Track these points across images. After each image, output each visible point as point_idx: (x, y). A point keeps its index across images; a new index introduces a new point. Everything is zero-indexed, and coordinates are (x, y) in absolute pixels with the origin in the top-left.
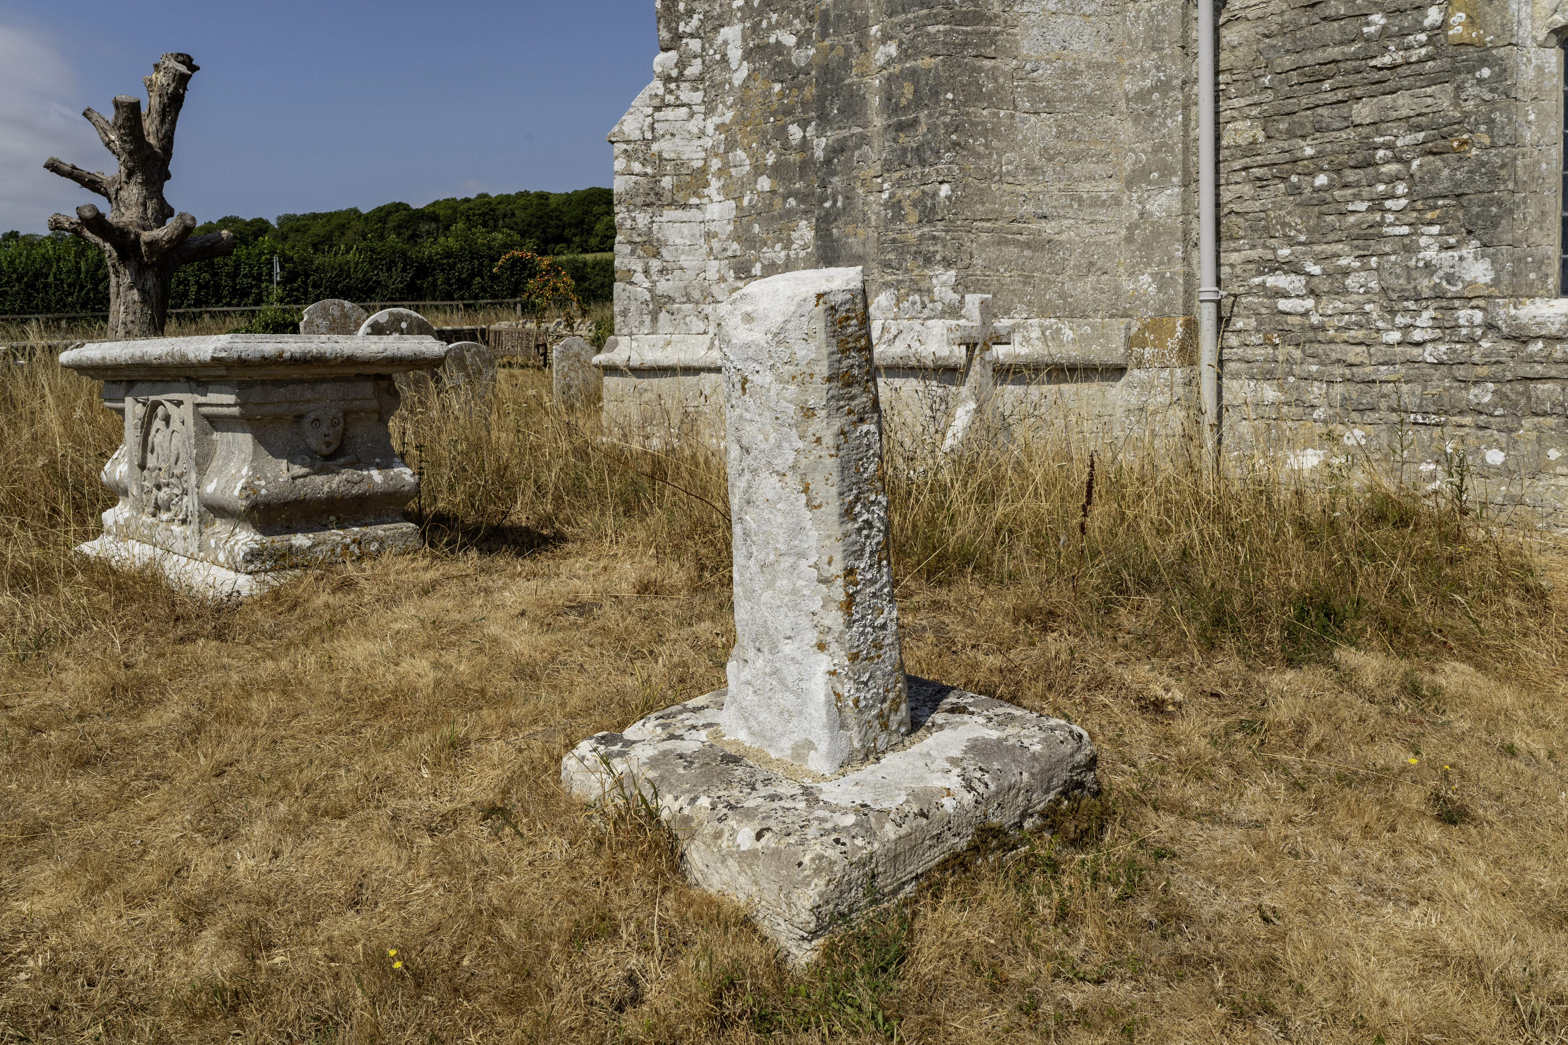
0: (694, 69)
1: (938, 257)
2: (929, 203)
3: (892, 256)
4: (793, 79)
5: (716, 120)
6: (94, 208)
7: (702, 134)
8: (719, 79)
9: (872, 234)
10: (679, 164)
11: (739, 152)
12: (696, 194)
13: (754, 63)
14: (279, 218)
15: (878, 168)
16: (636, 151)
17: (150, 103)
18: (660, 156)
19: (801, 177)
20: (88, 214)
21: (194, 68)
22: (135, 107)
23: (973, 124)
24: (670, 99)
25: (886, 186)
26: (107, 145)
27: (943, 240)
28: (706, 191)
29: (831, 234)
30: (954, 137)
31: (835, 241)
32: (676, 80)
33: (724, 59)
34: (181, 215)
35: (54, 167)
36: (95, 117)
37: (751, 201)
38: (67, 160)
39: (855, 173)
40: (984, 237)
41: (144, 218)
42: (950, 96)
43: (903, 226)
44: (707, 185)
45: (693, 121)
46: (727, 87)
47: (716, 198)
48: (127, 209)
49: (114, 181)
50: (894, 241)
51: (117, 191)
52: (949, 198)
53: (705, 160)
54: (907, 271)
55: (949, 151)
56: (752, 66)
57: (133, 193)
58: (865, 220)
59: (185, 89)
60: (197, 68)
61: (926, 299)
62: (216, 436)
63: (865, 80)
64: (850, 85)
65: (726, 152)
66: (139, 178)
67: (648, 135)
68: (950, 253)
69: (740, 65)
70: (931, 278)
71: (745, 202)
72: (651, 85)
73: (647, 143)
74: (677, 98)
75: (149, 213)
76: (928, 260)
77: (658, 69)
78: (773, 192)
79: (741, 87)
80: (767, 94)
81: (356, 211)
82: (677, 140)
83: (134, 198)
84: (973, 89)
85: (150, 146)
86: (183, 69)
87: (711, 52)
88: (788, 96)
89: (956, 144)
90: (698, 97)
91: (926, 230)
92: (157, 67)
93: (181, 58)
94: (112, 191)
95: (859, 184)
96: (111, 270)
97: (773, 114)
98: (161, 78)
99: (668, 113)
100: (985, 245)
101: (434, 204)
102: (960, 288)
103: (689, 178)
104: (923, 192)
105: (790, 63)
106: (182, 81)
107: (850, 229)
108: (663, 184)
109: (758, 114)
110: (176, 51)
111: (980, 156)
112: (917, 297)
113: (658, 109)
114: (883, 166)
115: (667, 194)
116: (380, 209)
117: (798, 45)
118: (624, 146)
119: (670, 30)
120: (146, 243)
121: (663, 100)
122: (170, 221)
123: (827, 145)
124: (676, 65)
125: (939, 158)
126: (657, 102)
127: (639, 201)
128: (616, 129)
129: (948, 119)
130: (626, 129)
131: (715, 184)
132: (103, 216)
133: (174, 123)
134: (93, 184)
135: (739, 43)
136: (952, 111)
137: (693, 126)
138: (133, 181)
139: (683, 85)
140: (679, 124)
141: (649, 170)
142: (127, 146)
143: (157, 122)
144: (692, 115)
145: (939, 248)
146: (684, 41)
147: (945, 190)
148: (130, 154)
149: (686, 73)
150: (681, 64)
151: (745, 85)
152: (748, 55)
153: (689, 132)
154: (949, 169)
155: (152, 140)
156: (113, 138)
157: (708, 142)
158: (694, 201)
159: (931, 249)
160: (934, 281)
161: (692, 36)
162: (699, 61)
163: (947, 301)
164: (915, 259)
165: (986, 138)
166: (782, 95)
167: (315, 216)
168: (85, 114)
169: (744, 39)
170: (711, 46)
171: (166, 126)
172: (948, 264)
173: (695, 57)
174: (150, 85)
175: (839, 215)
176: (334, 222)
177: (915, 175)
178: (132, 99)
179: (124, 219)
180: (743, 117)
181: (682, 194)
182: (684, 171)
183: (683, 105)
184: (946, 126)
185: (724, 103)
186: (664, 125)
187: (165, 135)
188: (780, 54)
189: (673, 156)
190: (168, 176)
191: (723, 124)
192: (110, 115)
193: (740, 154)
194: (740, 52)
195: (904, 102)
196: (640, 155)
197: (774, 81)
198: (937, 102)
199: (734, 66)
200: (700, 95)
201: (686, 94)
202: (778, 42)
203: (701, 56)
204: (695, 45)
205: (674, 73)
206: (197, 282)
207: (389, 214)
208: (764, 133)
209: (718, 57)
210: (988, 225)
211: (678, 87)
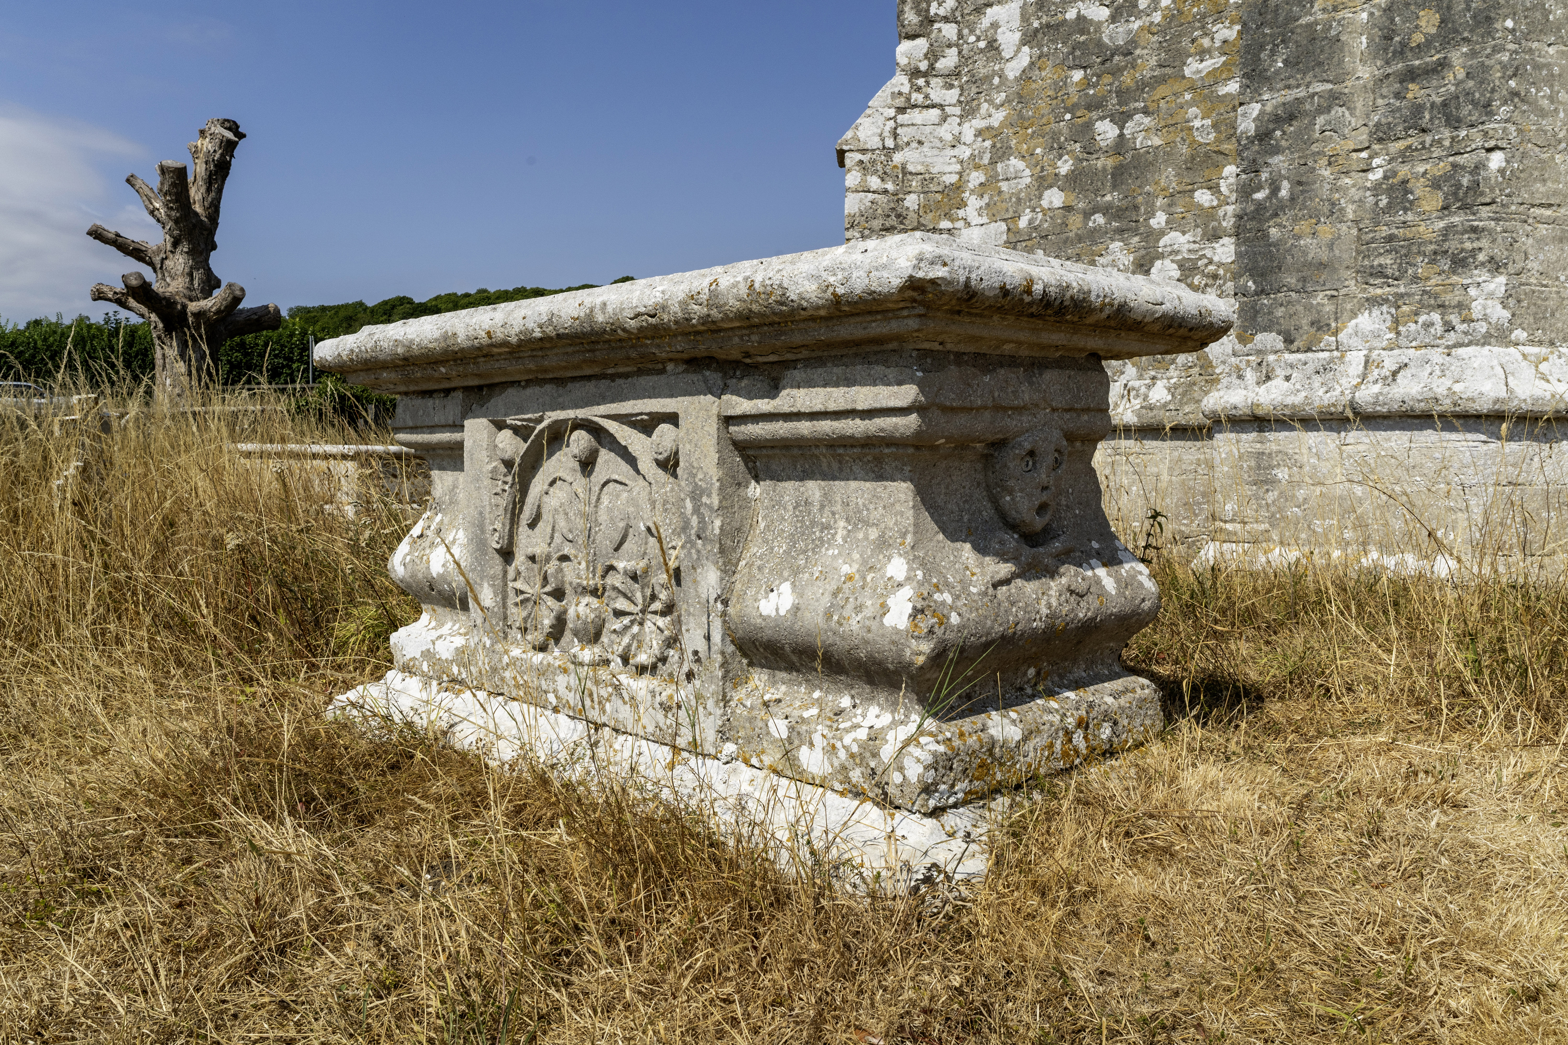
0: (949, 61)
1: (1481, 257)
2: (1465, 182)
3: (1387, 260)
4: (1103, 63)
5: (978, 123)
6: (140, 276)
7: (957, 142)
8: (983, 72)
9: (1347, 231)
10: (928, 179)
11: (1013, 161)
12: (948, 216)
13: (1040, 47)
14: (291, 309)
15: (1363, 136)
16: (873, 162)
17: (198, 170)
18: (904, 168)
19: (1114, 187)
20: (134, 282)
21: (241, 136)
22: (181, 173)
23: (1537, 67)
24: (918, 98)
25: (1376, 162)
26: (152, 213)
27: (1491, 232)
28: (961, 213)
29: (1266, 236)
30: (1512, 83)
31: (1276, 245)
32: (925, 74)
33: (993, 46)
34: (230, 286)
35: (97, 234)
36: (138, 183)
37: (1030, 222)
38: (111, 228)
39: (1315, 148)
40: (1543, 229)
41: (190, 289)
42: (1509, 24)
43: (1410, 217)
44: (962, 204)
45: (946, 126)
46: (996, 80)
47: (975, 219)
48: (173, 279)
49: (159, 250)
50: (1390, 238)
51: (163, 260)
52: (1502, 171)
53: (960, 174)
54: (1416, 279)
55: (1505, 103)
56: (1036, 51)
57: (179, 262)
58: (1334, 211)
59: (232, 156)
60: (244, 136)
61: (1454, 319)
62: (755, 490)
63: (1340, 15)
64: (1310, 26)
65: (993, 162)
66: (185, 247)
67: (890, 143)
68: (1499, 252)
69: (1018, 51)
70: (1466, 288)
71: (1023, 223)
72: (894, 81)
73: (888, 152)
74: (927, 97)
75: (196, 283)
76: (1460, 263)
77: (902, 60)
78: (1068, 208)
79: (1017, 79)
80: (1061, 85)
81: (361, 304)
82: (925, 148)
83: (180, 268)
84: (1538, 15)
85: (196, 214)
86: (230, 135)
87: (972, 39)
88: (1094, 86)
89: (1515, 94)
90: (952, 95)
91: (1456, 219)
92: (202, 133)
93: (227, 125)
94: (157, 260)
95: (1324, 162)
96: (157, 342)
97: (1071, 109)
98: (207, 145)
99: (915, 116)
100: (1541, 242)
101: (436, 298)
102: (1512, 302)
103: (939, 197)
104: (1454, 166)
105: (1100, 44)
106: (229, 147)
107: (1304, 226)
108: (907, 203)
109: (1046, 111)
110: (222, 117)
111: (1543, 113)
112: (1436, 317)
113: (901, 110)
114: (1371, 134)
115: (912, 216)
116: (385, 303)
117: (1113, 19)
118: (858, 156)
119: (918, 13)
120: (194, 314)
121: (908, 99)
122: (216, 293)
123: (1262, 113)
124: (926, 56)
125: (1491, 114)
126: (900, 102)
127: (877, 224)
128: (849, 134)
129: (1505, 57)
130: (861, 134)
131: (974, 203)
132: (150, 285)
133: (220, 191)
134: (137, 253)
135: (1016, 23)
136: (1511, 46)
137: (946, 132)
138: (178, 250)
139: (934, 81)
140: (928, 129)
141: (890, 186)
142: (173, 213)
143: (203, 190)
144: (944, 119)
145: (1484, 243)
146: (936, 25)
147: (1496, 160)
148: (176, 221)
149: (938, 65)
150: (933, 55)
151: (1025, 76)
152: (1030, 38)
153: (941, 140)
154: (1504, 130)
155: (198, 208)
156: (157, 205)
157: (965, 152)
158: (945, 224)
159: (1468, 245)
160: (1472, 292)
161: (946, 19)
162: (954, 51)
163: (1493, 321)
164: (1432, 262)
165: (1551, 87)
166: (1087, 83)
167: (323, 309)
168: (128, 181)
169: (1025, 18)
170: (972, 31)
171: (212, 195)
172: (1495, 266)
173: (949, 46)
174: (195, 152)
175: (1283, 208)
176: (342, 314)
177: (1440, 141)
178: (179, 165)
179: (170, 289)
180: (1021, 116)
181: (930, 216)
182: (933, 187)
183: (933, 106)
184: (1504, 67)
185: (991, 102)
186: (911, 131)
187: (211, 203)
188: (1082, 32)
189: (920, 168)
190: (214, 247)
191: (989, 128)
192: (155, 181)
193: (1015, 163)
194: (1018, 36)
195: (1418, 38)
196: (879, 167)
197: (1070, 68)
198: (1490, 33)
199: (1006, 54)
200: (956, 92)
201: (937, 92)
202: (1080, 18)
203: (957, 45)
204: (949, 31)
205: (923, 66)
206: (229, 362)
207: (393, 307)
208: (1055, 136)
209: (982, 44)
210: (1548, 212)
211: (928, 83)
